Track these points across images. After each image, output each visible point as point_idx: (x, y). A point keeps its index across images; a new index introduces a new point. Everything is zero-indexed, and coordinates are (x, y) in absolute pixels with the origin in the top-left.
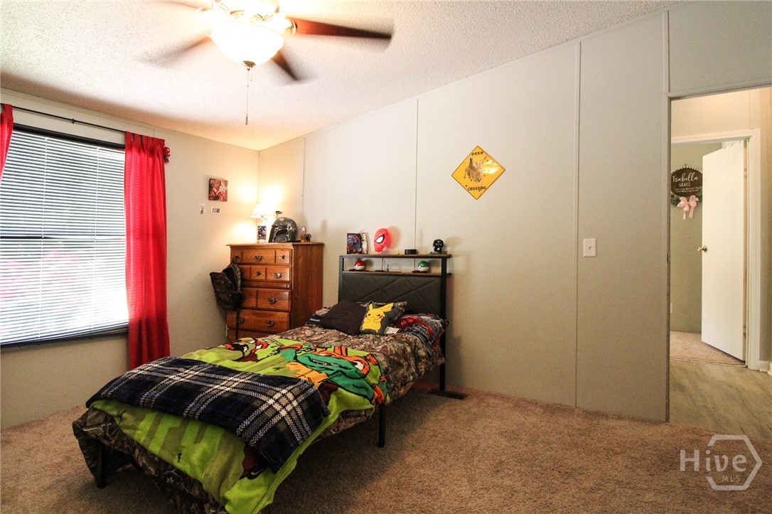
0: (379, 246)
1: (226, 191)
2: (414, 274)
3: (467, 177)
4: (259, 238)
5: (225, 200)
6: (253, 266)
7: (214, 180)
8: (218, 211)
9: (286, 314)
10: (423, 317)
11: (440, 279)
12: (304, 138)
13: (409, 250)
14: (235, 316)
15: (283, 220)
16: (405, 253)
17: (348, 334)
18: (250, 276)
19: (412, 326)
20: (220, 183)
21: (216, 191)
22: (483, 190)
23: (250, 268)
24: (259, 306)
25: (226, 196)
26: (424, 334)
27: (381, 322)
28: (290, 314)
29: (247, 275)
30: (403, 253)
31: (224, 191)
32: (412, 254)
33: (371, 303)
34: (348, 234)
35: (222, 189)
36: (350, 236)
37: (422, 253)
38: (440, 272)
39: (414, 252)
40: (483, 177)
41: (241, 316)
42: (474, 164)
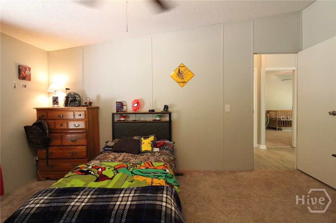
0: (135, 108)
1: (30, 74)
2: (153, 121)
3: (177, 77)
4: (54, 104)
5: (30, 80)
6: (56, 121)
7: (22, 66)
8: (25, 86)
9: (84, 147)
10: (166, 141)
11: (168, 123)
12: (82, 48)
13: (151, 110)
14: (45, 151)
15: (73, 93)
16: (149, 112)
17: (135, 154)
18: (55, 127)
19: (164, 146)
20: (26, 68)
21: (23, 73)
22: (185, 83)
23: (55, 122)
24: (63, 144)
25: (30, 77)
26: (170, 149)
27: (151, 146)
28: (87, 147)
29: (52, 126)
30: (148, 111)
31: (29, 74)
32: (152, 112)
33: (142, 137)
34: (116, 102)
35: (27, 72)
36: (117, 103)
37: (156, 111)
38: (169, 120)
39: (153, 111)
40: (185, 77)
41: (50, 151)
42: (180, 71)
